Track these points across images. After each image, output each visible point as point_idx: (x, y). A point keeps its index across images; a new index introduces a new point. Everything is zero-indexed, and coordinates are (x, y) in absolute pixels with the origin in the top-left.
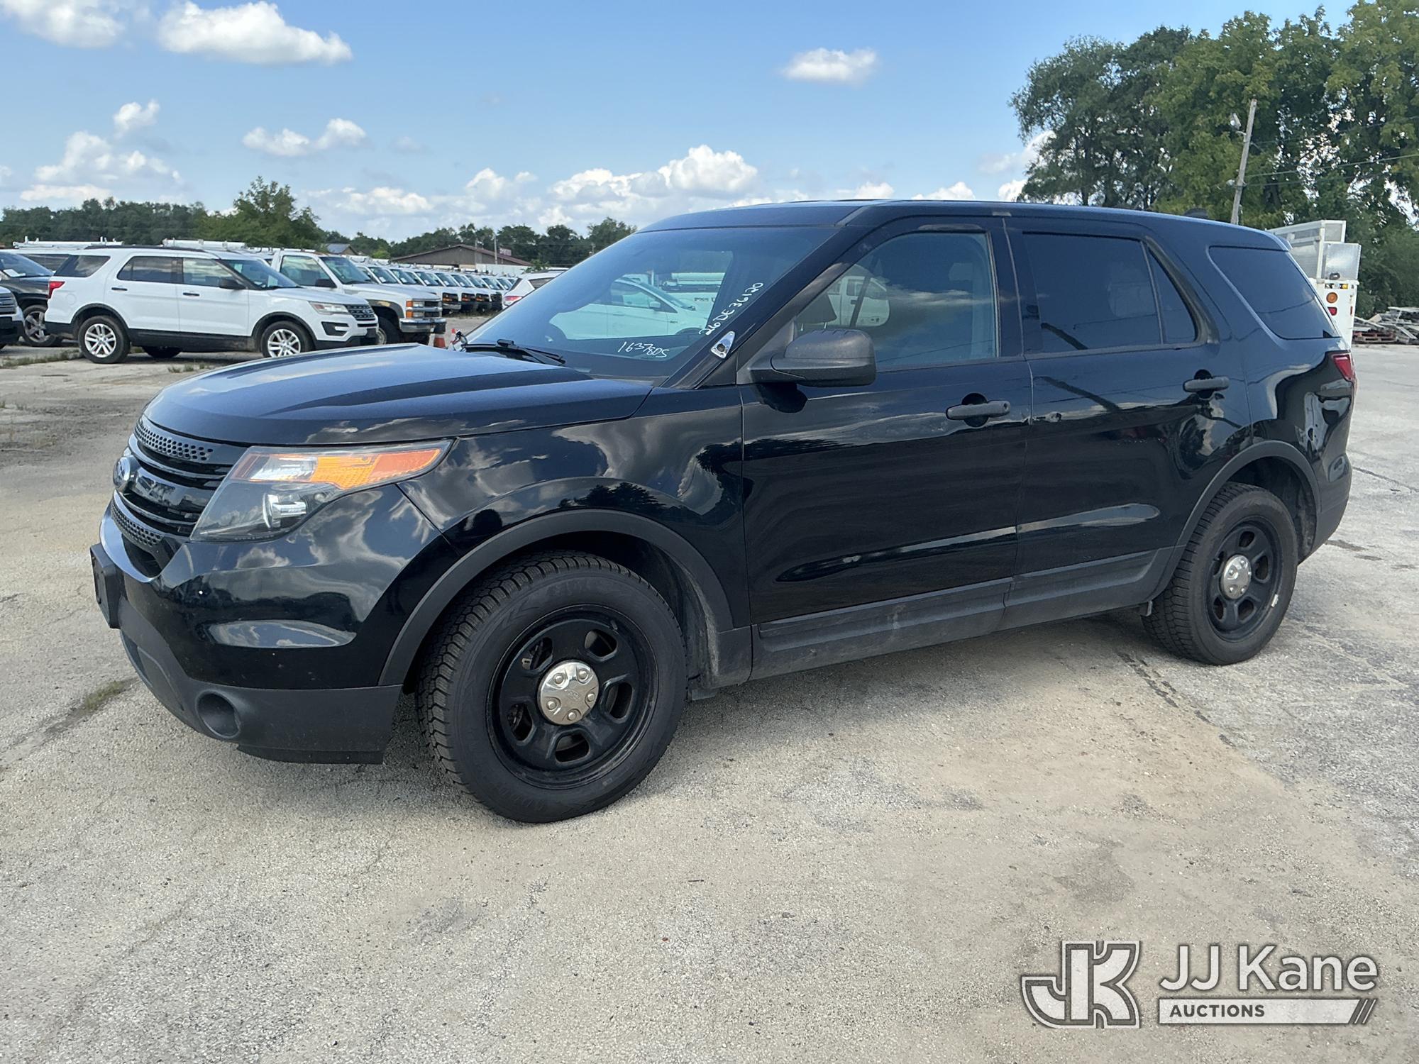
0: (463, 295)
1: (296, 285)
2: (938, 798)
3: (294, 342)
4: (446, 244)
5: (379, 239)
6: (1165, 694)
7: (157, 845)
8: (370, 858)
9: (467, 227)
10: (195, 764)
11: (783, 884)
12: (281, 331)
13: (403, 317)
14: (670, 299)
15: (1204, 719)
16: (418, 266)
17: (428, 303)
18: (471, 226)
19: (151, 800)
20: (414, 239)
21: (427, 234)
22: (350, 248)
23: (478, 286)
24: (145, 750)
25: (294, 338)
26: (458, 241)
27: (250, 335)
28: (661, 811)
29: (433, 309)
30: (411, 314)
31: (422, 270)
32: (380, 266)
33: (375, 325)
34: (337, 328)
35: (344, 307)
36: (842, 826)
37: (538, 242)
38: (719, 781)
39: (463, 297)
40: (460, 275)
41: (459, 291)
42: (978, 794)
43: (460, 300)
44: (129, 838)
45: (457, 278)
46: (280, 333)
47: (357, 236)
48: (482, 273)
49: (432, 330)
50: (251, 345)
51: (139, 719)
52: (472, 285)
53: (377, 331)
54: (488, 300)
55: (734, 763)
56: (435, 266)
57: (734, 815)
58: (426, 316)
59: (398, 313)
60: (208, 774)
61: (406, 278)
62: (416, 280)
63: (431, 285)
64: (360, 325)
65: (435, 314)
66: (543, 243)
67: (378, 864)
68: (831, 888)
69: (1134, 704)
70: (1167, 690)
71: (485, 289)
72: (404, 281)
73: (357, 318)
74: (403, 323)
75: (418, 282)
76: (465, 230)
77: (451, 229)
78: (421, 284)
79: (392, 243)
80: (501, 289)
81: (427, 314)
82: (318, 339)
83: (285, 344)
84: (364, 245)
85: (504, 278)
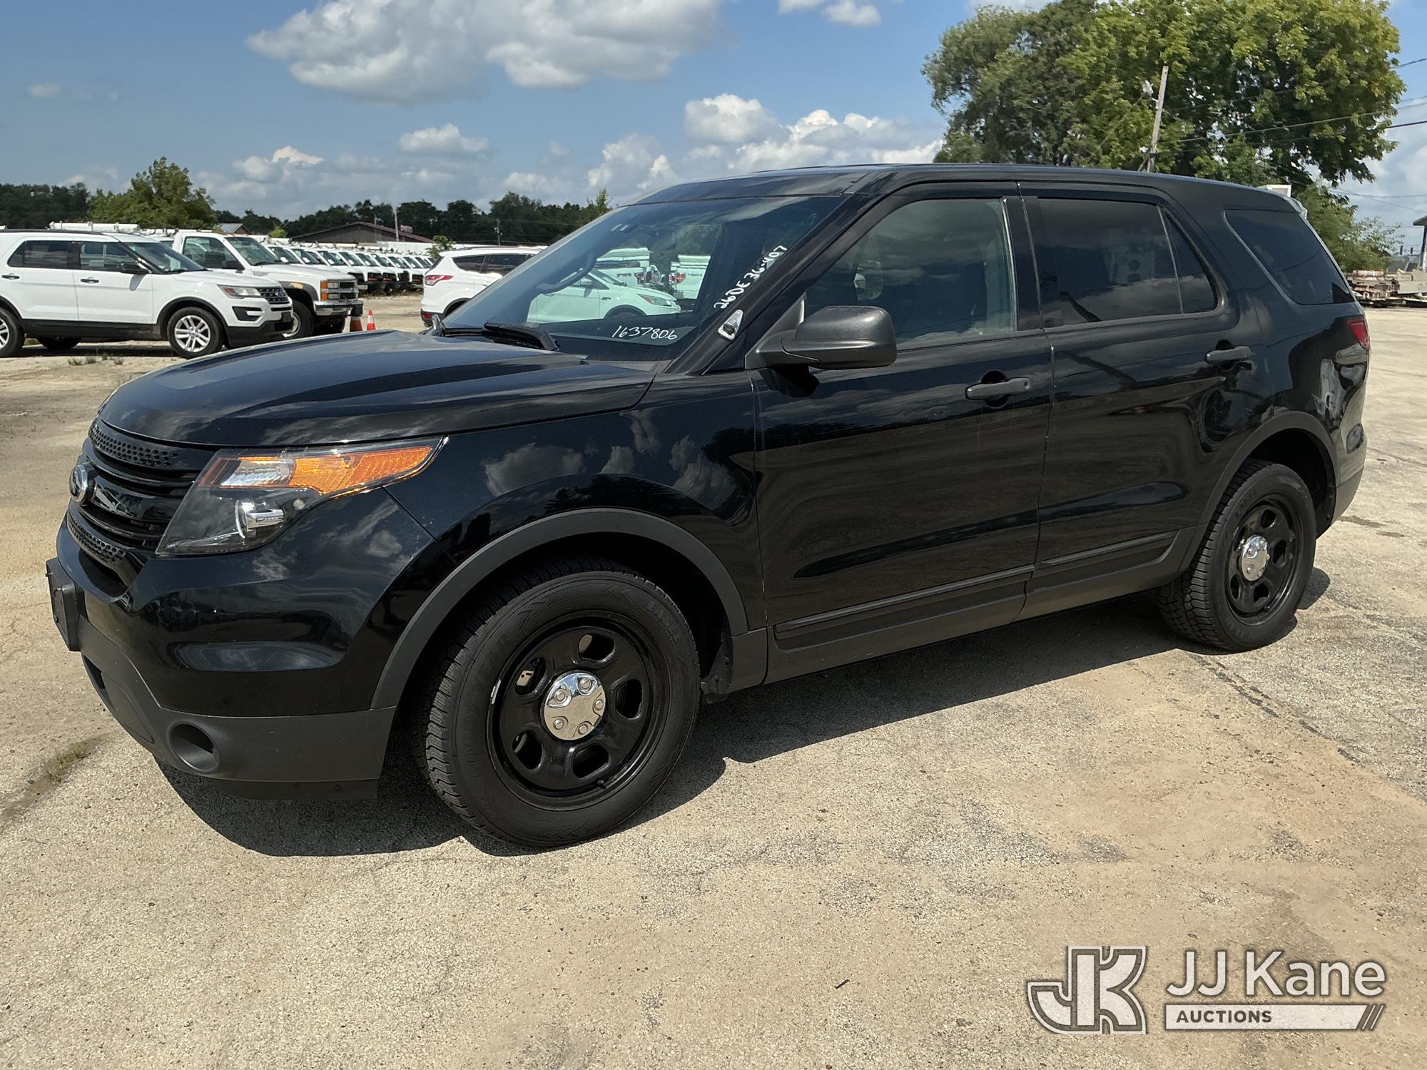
0: (370, 274)
1: (202, 268)
2: (1074, 848)
3: (203, 329)
4: (343, 222)
5: (271, 217)
6: (1259, 702)
7: (169, 968)
8: (438, 971)
9: (363, 203)
10: (194, 849)
11: (941, 979)
12: (189, 317)
13: (317, 299)
14: (601, 275)
15: (1312, 730)
16: (320, 244)
17: (345, 284)
18: (368, 202)
19: (150, 904)
20: (307, 217)
21: (320, 212)
22: (242, 227)
23: (384, 264)
24: (129, 834)
25: (203, 325)
26: (357, 219)
27: (155, 322)
28: (765, 884)
29: (349, 291)
30: (325, 297)
31: (325, 249)
32: (280, 246)
33: (289, 308)
34: (249, 313)
35: (255, 290)
36: (982, 893)
37: (440, 218)
38: (818, 840)
39: (369, 277)
40: (365, 253)
41: (365, 270)
42: (1115, 840)
43: (366, 279)
44: (132, 960)
45: (362, 256)
46: (188, 320)
47: (246, 215)
48: (386, 252)
49: (349, 313)
50: (157, 331)
51: (115, 791)
52: (377, 263)
53: (292, 315)
54: (395, 280)
55: (828, 814)
56: (338, 245)
57: (852, 885)
58: (342, 298)
59: (312, 296)
60: (212, 863)
61: (309, 258)
62: (319, 260)
63: (336, 264)
64: (274, 310)
65: (352, 296)
66: (444, 219)
67: (450, 980)
68: (1000, 980)
69: (1233, 715)
70: (1260, 698)
71: (391, 268)
72: (307, 261)
73: (271, 301)
74: (317, 307)
75: (321, 262)
76: (361, 207)
77: (346, 206)
78: (324, 264)
79: (286, 221)
80: (408, 267)
81: (343, 296)
82: (229, 324)
83: (194, 332)
84: (257, 224)
85: (411, 257)
